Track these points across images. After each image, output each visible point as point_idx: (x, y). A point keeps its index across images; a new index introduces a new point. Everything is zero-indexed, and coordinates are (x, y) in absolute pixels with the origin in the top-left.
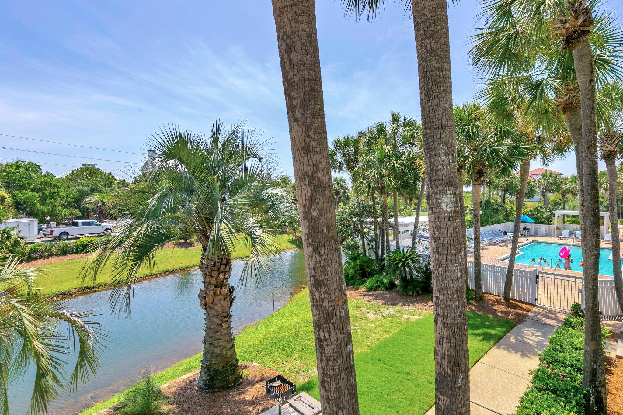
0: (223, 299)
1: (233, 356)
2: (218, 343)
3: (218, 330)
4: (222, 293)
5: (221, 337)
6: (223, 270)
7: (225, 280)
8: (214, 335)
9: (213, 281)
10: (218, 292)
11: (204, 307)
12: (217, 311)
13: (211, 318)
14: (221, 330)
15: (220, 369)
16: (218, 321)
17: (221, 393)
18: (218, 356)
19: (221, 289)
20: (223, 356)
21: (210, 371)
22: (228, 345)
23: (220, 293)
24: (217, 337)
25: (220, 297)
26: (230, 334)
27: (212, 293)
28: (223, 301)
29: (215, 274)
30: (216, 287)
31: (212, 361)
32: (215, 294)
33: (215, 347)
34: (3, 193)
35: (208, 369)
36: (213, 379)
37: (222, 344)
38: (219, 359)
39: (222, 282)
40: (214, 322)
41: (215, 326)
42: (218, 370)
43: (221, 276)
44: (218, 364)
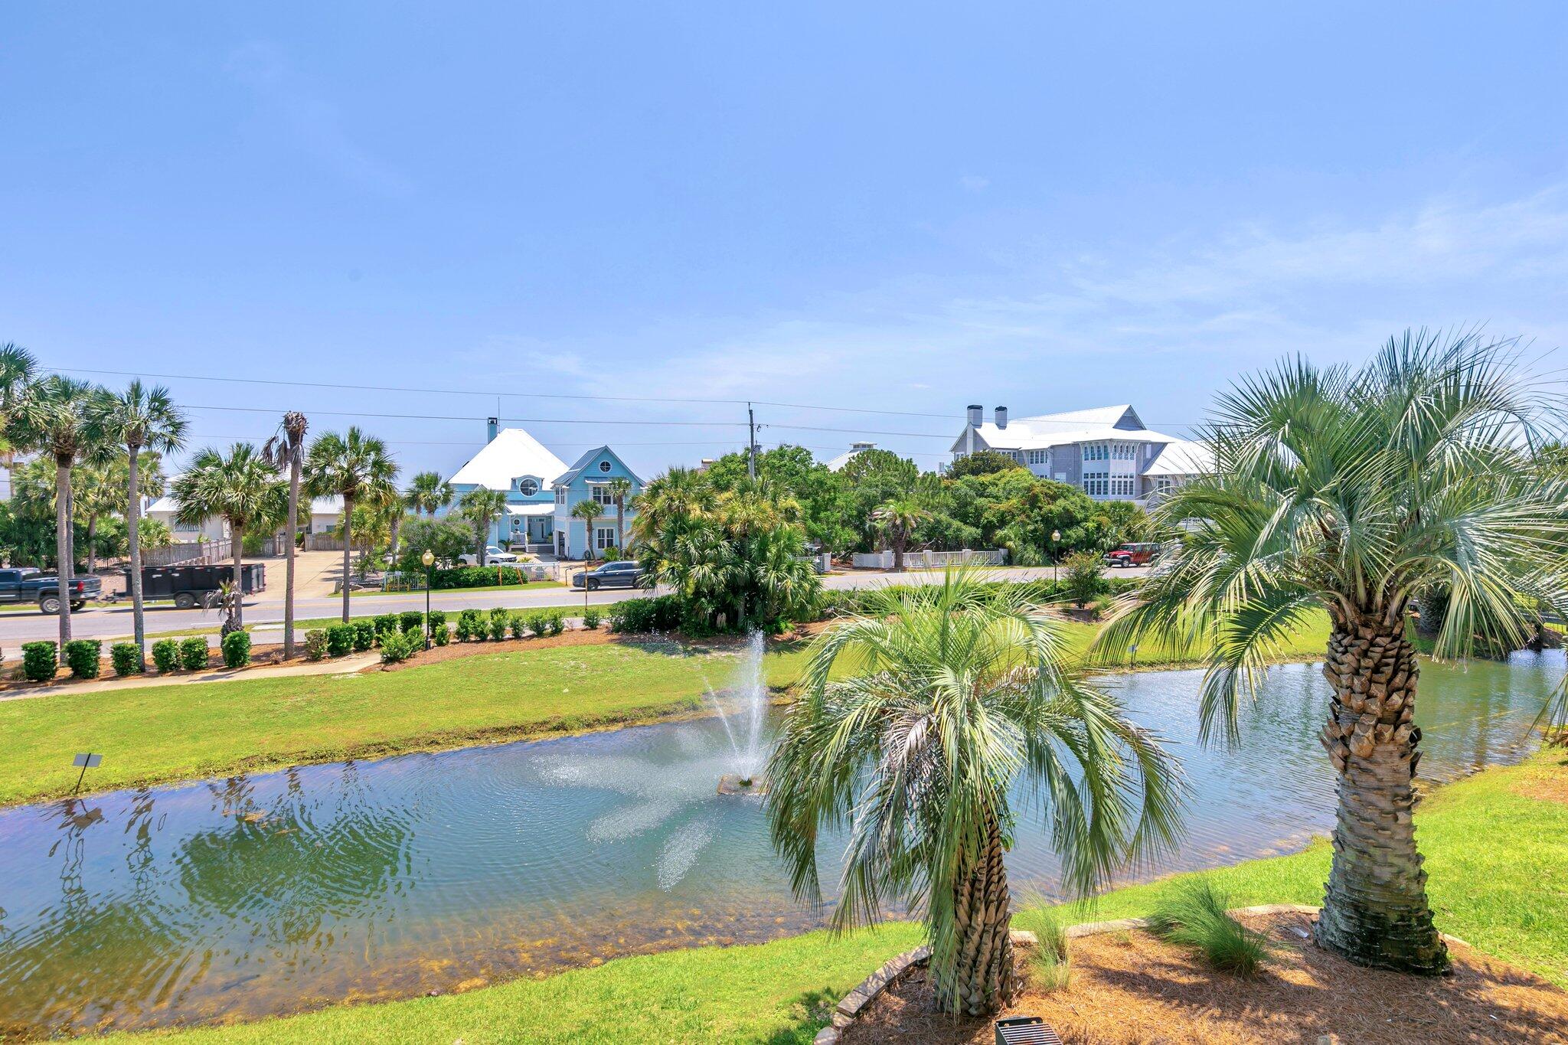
0: (1397, 754)
1: (1422, 898)
2: (1385, 855)
3: (1385, 824)
4: (1397, 738)
5: (1392, 844)
6: (1401, 685)
7: (1407, 710)
8: (1372, 834)
9: (1373, 707)
10: (1387, 735)
11: (1342, 763)
12: (1381, 780)
13: (1360, 791)
14: (1393, 827)
15: (1393, 918)
17: (1401, 977)
18: (1386, 886)
19: (1396, 728)
20: (1398, 889)
21: (1362, 915)
22: (1413, 871)
23: (1393, 739)
24: (1382, 841)
25: (1391, 747)
26: (1411, 842)
27: (1370, 733)
28: (1396, 760)
29: (1379, 691)
30: (1379, 721)
31: (1367, 893)
32: (1378, 737)
33: (1375, 862)
34: (792, 502)
35: (1356, 908)
36: (1372, 937)
37: (1395, 861)
38: (1388, 894)
39: (1399, 713)
40: (1371, 804)
41: (1376, 815)
42: (1386, 918)
43: (1397, 699)
44: (1386, 904)
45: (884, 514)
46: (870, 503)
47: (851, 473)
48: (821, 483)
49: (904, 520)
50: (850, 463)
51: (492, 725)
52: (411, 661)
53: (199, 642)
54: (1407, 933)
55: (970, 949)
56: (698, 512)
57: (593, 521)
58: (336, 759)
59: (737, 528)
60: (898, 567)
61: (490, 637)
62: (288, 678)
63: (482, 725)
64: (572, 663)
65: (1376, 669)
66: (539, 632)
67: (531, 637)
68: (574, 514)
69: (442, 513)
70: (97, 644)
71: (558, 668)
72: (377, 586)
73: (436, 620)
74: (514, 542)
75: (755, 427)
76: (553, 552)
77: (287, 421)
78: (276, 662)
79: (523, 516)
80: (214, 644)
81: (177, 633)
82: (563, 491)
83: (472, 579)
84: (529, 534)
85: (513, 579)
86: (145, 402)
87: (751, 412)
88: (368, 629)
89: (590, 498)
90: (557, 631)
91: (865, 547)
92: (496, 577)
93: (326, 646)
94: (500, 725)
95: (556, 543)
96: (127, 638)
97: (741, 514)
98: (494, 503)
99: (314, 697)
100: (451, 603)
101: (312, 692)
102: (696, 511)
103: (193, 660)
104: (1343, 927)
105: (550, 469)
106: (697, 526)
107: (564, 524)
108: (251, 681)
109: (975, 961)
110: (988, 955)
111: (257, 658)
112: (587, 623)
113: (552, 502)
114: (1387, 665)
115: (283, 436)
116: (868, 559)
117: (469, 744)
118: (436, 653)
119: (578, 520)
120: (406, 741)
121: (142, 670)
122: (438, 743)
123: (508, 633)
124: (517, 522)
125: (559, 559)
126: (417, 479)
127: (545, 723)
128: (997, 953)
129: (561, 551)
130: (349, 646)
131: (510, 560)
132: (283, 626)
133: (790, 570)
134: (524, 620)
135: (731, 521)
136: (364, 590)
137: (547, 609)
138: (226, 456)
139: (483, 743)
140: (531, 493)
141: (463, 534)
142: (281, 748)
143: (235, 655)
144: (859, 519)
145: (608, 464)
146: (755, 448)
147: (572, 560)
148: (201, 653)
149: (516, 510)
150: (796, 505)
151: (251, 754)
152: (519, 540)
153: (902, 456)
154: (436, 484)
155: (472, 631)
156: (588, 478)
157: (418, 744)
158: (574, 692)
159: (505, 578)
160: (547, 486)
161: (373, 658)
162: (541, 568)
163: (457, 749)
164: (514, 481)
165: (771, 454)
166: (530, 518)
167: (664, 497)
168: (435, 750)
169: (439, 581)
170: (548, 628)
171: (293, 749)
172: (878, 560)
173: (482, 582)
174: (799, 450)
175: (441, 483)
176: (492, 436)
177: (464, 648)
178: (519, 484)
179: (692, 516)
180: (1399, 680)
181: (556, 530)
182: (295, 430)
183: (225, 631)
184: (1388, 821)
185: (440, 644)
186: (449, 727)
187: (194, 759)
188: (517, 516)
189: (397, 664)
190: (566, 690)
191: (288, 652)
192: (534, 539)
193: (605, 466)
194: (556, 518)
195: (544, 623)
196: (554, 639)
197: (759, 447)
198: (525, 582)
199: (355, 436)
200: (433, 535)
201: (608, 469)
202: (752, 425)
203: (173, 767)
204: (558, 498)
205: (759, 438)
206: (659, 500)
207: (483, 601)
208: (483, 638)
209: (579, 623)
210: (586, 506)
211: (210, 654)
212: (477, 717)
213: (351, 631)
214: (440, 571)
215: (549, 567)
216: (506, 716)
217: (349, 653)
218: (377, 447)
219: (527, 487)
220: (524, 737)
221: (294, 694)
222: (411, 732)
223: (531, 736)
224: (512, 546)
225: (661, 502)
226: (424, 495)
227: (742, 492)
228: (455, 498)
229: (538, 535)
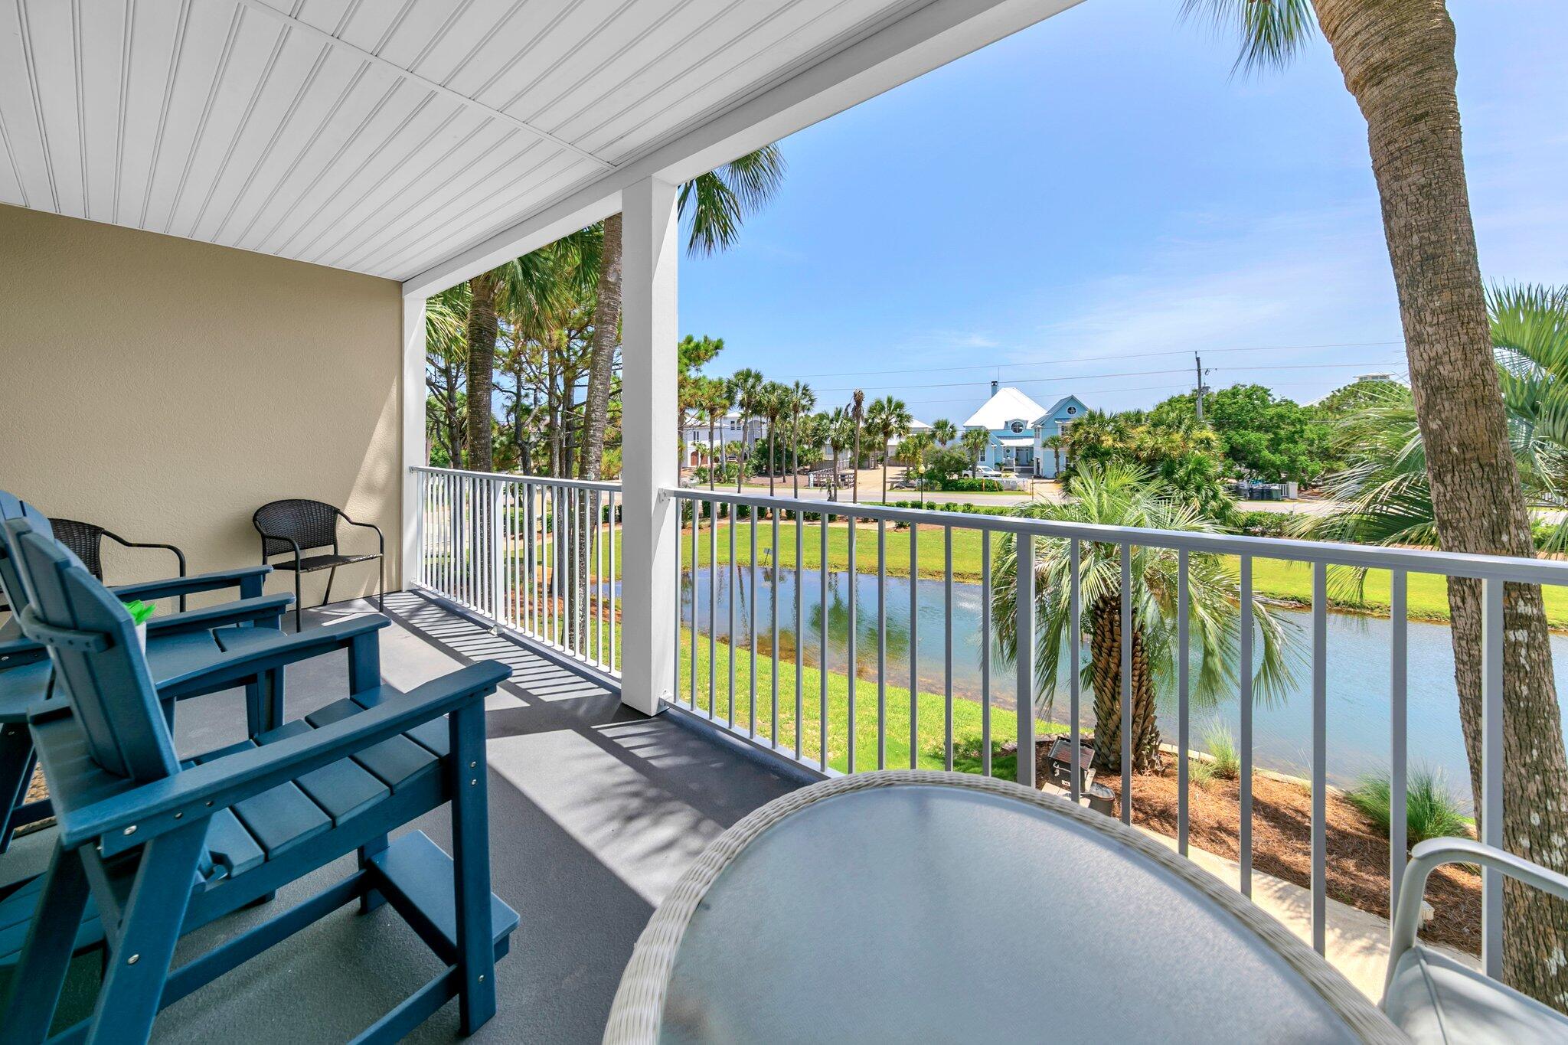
34: (1209, 433)
56: (1110, 442)
57: (1060, 450)
59: (1144, 455)
63: (939, 568)
68: (1045, 445)
69: (949, 443)
72: (912, 487)
73: (930, 507)
74: (1003, 464)
75: (1203, 372)
76: (1031, 472)
77: (855, 395)
79: (1012, 447)
82: (1040, 428)
83: (965, 486)
84: (1016, 460)
85: (992, 488)
86: (800, 390)
87: (1198, 358)
89: (1060, 433)
92: (981, 486)
95: (1035, 467)
97: (1150, 443)
98: (981, 437)
100: (940, 498)
102: (1108, 442)
105: (1032, 413)
107: (1039, 453)
108: (835, 528)
113: (1032, 437)
115: (853, 404)
117: (929, 578)
119: (1048, 450)
120: (897, 570)
124: (1008, 451)
125: (1035, 477)
126: (935, 423)
127: (976, 574)
129: (1038, 472)
131: (996, 476)
133: (1198, 489)
135: (1140, 448)
136: (906, 489)
137: (996, 508)
138: (832, 414)
139: (937, 579)
140: (1020, 431)
141: (962, 457)
145: (1074, 409)
146: (1202, 389)
147: (1045, 478)
149: (1007, 443)
150: (1214, 438)
152: (1009, 463)
154: (946, 426)
156: (1058, 419)
157: (902, 572)
159: (987, 487)
160: (1029, 426)
162: (1016, 483)
164: (1006, 423)
165: (1222, 394)
166: (1018, 449)
167: (1083, 431)
169: (949, 486)
173: (972, 488)
174: (1255, 389)
175: (950, 425)
176: (994, 392)
178: (1010, 425)
179: (1105, 445)
181: (1035, 456)
182: (858, 399)
186: (920, 566)
188: (1008, 447)
189: (902, 529)
192: (1020, 463)
193: (1072, 410)
194: (1035, 448)
197: (1208, 388)
198: (1001, 490)
199: (890, 401)
200: (943, 457)
201: (1074, 412)
202: (1199, 370)
204: (1035, 435)
205: (1206, 380)
206: (1079, 433)
214: (948, 480)
215: (1026, 482)
218: (900, 406)
219: (1016, 427)
220: (962, 580)
223: (967, 580)
224: (1004, 467)
226: (939, 433)
227: (1155, 425)
228: (959, 434)
229: (1023, 459)
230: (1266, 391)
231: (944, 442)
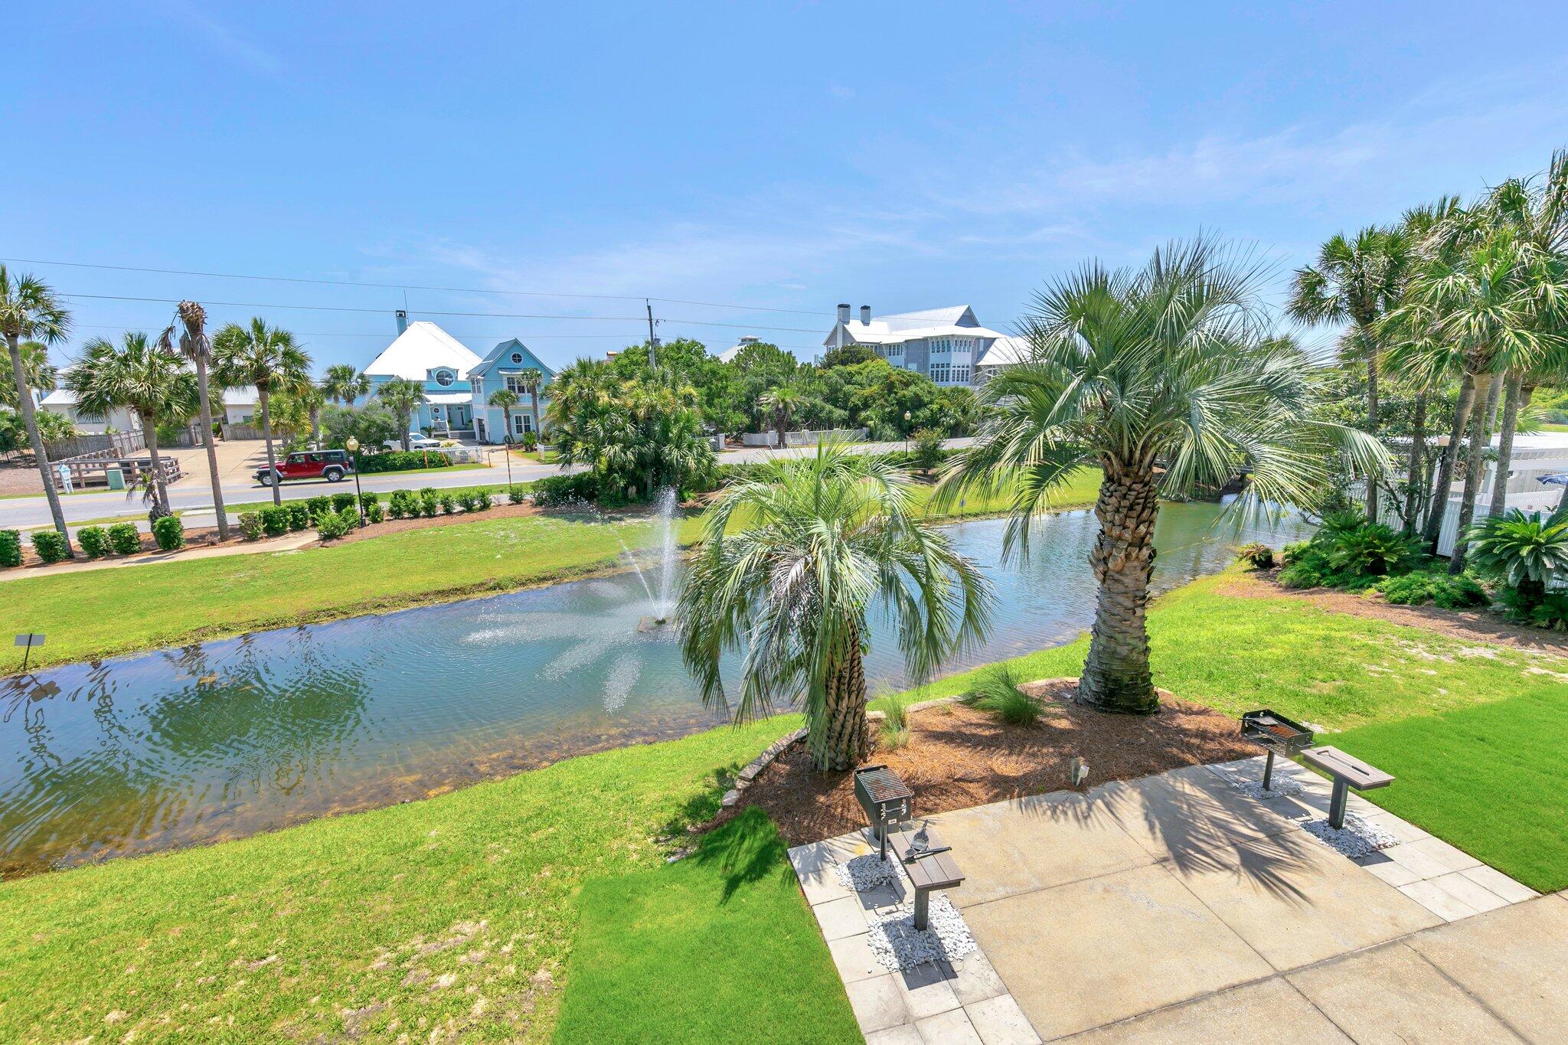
0: (1139, 568)
1: (1146, 665)
2: (1125, 638)
3: (1126, 617)
4: (1140, 557)
5: (1131, 630)
6: (1146, 519)
7: (1148, 536)
8: (1118, 624)
9: (1126, 535)
10: (1134, 555)
11: (1102, 577)
12: (1127, 587)
13: (1113, 595)
15: (1126, 680)
16: (1128, 604)
17: (1128, 717)
18: (1124, 659)
19: (1140, 549)
20: (1131, 660)
21: (1107, 679)
22: (1142, 647)
23: (1137, 557)
24: (1124, 628)
25: (1136, 563)
26: (1143, 628)
27: (1123, 554)
28: (1138, 571)
29: (1131, 523)
30: (1130, 545)
31: (1111, 665)
32: (1128, 557)
33: (1118, 644)
34: (690, 389)
35: (1103, 675)
36: (1112, 693)
37: (1132, 641)
38: (1124, 664)
39: (1143, 539)
40: (1119, 604)
41: (1122, 610)
42: (1122, 680)
43: (1143, 529)
44: (1122, 671)
45: (769, 399)
46: (757, 390)
47: (739, 364)
48: (714, 373)
49: (786, 405)
50: (739, 354)
51: (433, 588)
52: (348, 538)
53: (127, 528)
54: (1134, 688)
55: (837, 726)
56: (606, 399)
57: (510, 408)
58: (288, 625)
59: (641, 412)
60: (781, 444)
61: (423, 513)
62: (228, 557)
63: (425, 589)
64: (502, 533)
65: (1131, 508)
66: (469, 508)
67: (462, 512)
68: (492, 403)
69: (360, 403)
70: (16, 535)
71: (489, 539)
73: (368, 501)
74: (435, 429)
75: (654, 322)
76: (474, 437)
77: (183, 311)
78: (213, 544)
79: (441, 405)
80: (144, 529)
81: (103, 521)
82: (478, 381)
83: (399, 463)
84: (449, 422)
85: (439, 462)
87: (649, 307)
88: (301, 510)
89: (505, 387)
90: (485, 506)
91: (753, 428)
92: (422, 460)
93: (262, 527)
94: (441, 588)
95: (476, 429)
96: (48, 526)
97: (645, 399)
98: (412, 392)
99: (257, 573)
100: (382, 485)
101: (253, 568)
102: (604, 398)
103: (124, 544)
104: (1094, 689)
105: (464, 361)
106: (604, 412)
107: (481, 411)
108: (189, 562)
109: (840, 734)
110: (850, 729)
111: (191, 541)
112: (512, 498)
113: (469, 391)
114: (1138, 504)
115: (181, 329)
116: (756, 438)
117: (414, 606)
118: (371, 529)
119: (496, 408)
120: (354, 606)
121: (71, 557)
122: (384, 606)
123: (440, 509)
124: (436, 410)
125: (481, 444)
126: (330, 371)
127: (482, 584)
128: (857, 726)
129: (482, 436)
130: (284, 526)
131: (434, 445)
132: (214, 511)
133: (690, 447)
134: (454, 497)
135: (636, 406)
137: (475, 488)
138: (120, 347)
139: (427, 604)
140: (450, 383)
141: (385, 422)
142: (232, 619)
143: (168, 538)
144: (747, 404)
145: (519, 356)
146: (654, 342)
147: (493, 444)
148: (131, 538)
149: (435, 399)
150: (695, 393)
151: (201, 625)
152: (441, 427)
153: (784, 349)
154: (351, 375)
155: (403, 508)
156: (501, 369)
157: (365, 608)
158: (506, 557)
159: (431, 462)
160: (462, 376)
161: (311, 537)
162: (464, 452)
163: (402, 610)
164: (429, 372)
165: (669, 347)
166: (449, 407)
167: (574, 385)
168: (382, 612)
169: (365, 466)
170: (477, 504)
171: (243, 619)
172: (765, 439)
173: (409, 465)
174: (694, 343)
175: (356, 374)
176: (402, 328)
177: (398, 524)
178: (434, 375)
179: (601, 402)
180: (1145, 515)
181: (475, 417)
182: (194, 322)
183: (153, 517)
184: (1129, 615)
185: (375, 521)
186: (394, 593)
187: (144, 633)
188: (436, 405)
189: (335, 541)
190: (499, 556)
191: (224, 534)
192: (454, 426)
193: (517, 358)
194: (474, 406)
195: (472, 500)
196: (482, 513)
197: (658, 340)
198: (450, 464)
199: (259, 327)
200: (355, 423)
201: (520, 361)
202: (651, 320)
203: (123, 642)
204: (474, 388)
205: (658, 332)
206: (570, 388)
207: (413, 482)
208: (415, 515)
209: (505, 499)
210: (502, 395)
211: (142, 538)
212: (419, 582)
213: (285, 513)
214: (366, 457)
215: (472, 451)
216: (445, 580)
217: (286, 533)
218: (285, 339)
219: (443, 378)
220: (464, 597)
221: (237, 571)
222: (358, 598)
223: (471, 596)
224: (434, 433)
225: (571, 389)
226: (341, 386)
227: (645, 380)
228: (372, 388)
229: (458, 422)
230: (703, 347)
231: (350, 400)
